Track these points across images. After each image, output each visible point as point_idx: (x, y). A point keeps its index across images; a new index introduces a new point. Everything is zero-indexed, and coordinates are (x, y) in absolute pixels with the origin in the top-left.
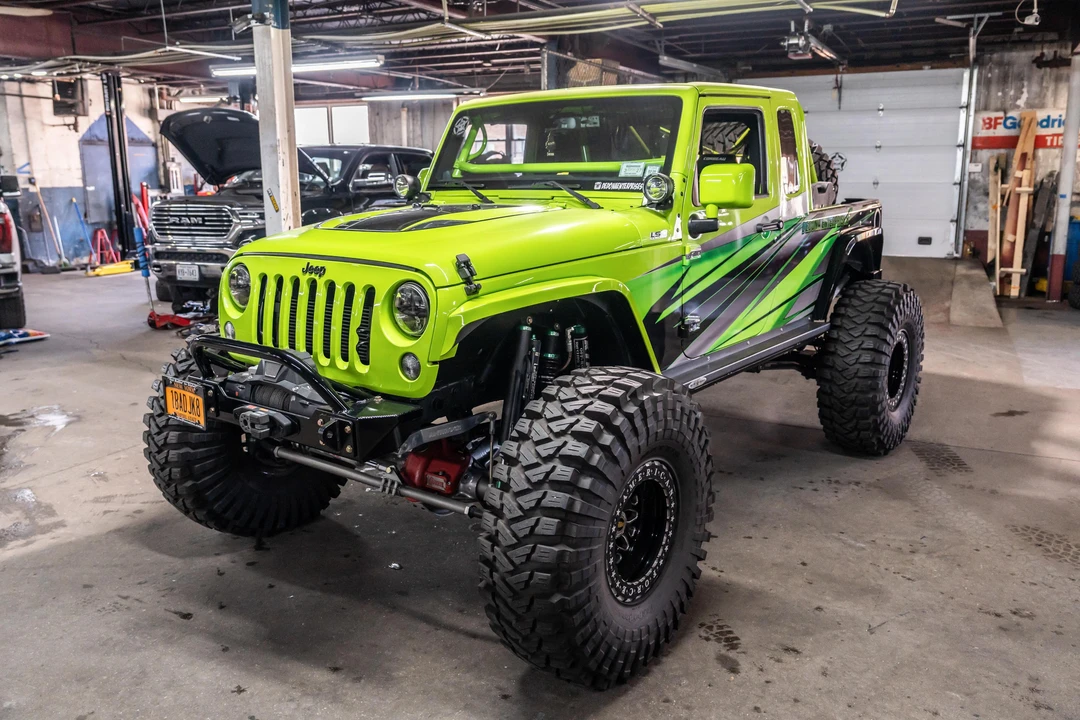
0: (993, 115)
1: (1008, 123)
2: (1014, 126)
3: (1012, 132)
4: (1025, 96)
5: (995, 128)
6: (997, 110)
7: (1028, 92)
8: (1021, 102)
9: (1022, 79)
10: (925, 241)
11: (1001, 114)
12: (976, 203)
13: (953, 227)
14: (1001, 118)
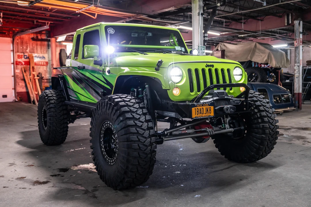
0: (21, 54)
1: (25, 57)
2: (27, 58)
3: (27, 60)
4: (29, 49)
5: (22, 58)
6: (22, 53)
7: (30, 48)
8: (28, 51)
9: (27, 44)
10: (5, 96)
11: (23, 54)
12: (19, 83)
13: (13, 91)
14: (23, 55)
